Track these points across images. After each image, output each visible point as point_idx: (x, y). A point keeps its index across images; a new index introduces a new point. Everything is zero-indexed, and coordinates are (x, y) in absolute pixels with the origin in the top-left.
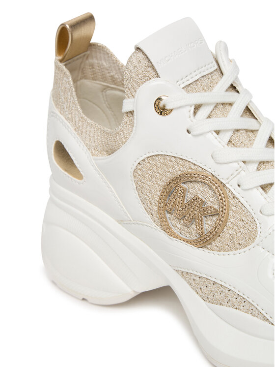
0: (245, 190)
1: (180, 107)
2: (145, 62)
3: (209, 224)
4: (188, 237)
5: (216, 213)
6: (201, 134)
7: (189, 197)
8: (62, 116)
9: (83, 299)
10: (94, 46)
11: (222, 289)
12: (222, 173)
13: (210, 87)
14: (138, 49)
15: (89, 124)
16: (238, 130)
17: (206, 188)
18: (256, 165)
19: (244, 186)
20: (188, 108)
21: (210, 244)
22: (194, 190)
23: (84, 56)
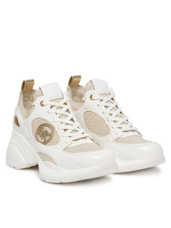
0: (59, 130)
1: (47, 105)
2: (40, 92)
3: (47, 138)
4: (42, 142)
5: (50, 135)
6: (51, 113)
7: (44, 130)
8: (18, 108)
9: (14, 168)
10: (33, 90)
11: (47, 156)
12: (54, 125)
13: (58, 102)
14: (40, 88)
15: (24, 110)
16: (63, 115)
17: (49, 128)
18: (65, 124)
19: (59, 129)
20: (49, 105)
21: (47, 144)
22: (46, 128)
23: (31, 93)
